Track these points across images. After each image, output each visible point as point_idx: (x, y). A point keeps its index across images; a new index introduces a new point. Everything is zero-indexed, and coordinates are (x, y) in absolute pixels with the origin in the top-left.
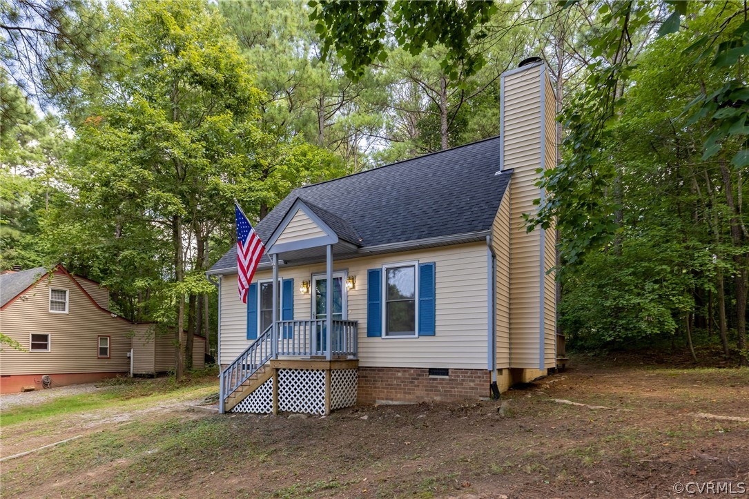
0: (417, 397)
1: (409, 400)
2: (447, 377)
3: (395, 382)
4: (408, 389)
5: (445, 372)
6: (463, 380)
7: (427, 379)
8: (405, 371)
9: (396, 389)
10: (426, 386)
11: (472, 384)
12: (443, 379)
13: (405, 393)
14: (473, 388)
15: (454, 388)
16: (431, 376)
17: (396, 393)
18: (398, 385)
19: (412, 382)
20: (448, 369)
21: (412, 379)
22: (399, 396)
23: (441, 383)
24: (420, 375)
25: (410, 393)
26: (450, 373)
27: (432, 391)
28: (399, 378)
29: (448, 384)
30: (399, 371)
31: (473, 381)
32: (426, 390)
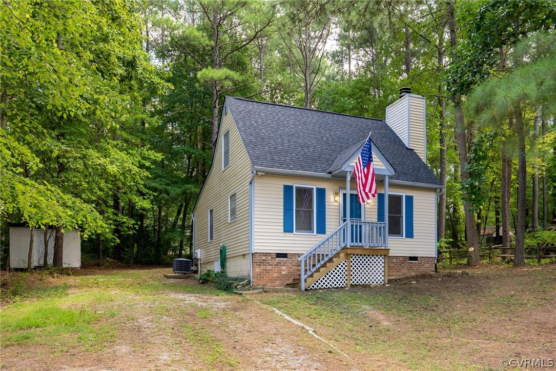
0: (403, 274)
1: (399, 276)
2: (417, 262)
3: (392, 265)
4: (399, 269)
5: (415, 258)
6: (424, 263)
7: (408, 263)
8: (397, 258)
9: (392, 269)
10: (407, 267)
11: (428, 265)
12: (416, 263)
13: (397, 271)
14: (428, 267)
15: (420, 267)
16: (410, 261)
17: (393, 271)
18: (394, 267)
19: (401, 265)
21: (401, 263)
22: (394, 273)
23: (415, 265)
24: (405, 261)
25: (399, 272)
26: (419, 259)
27: (410, 269)
28: (394, 263)
29: (418, 265)
30: (394, 259)
31: (429, 263)
32: (408, 269)
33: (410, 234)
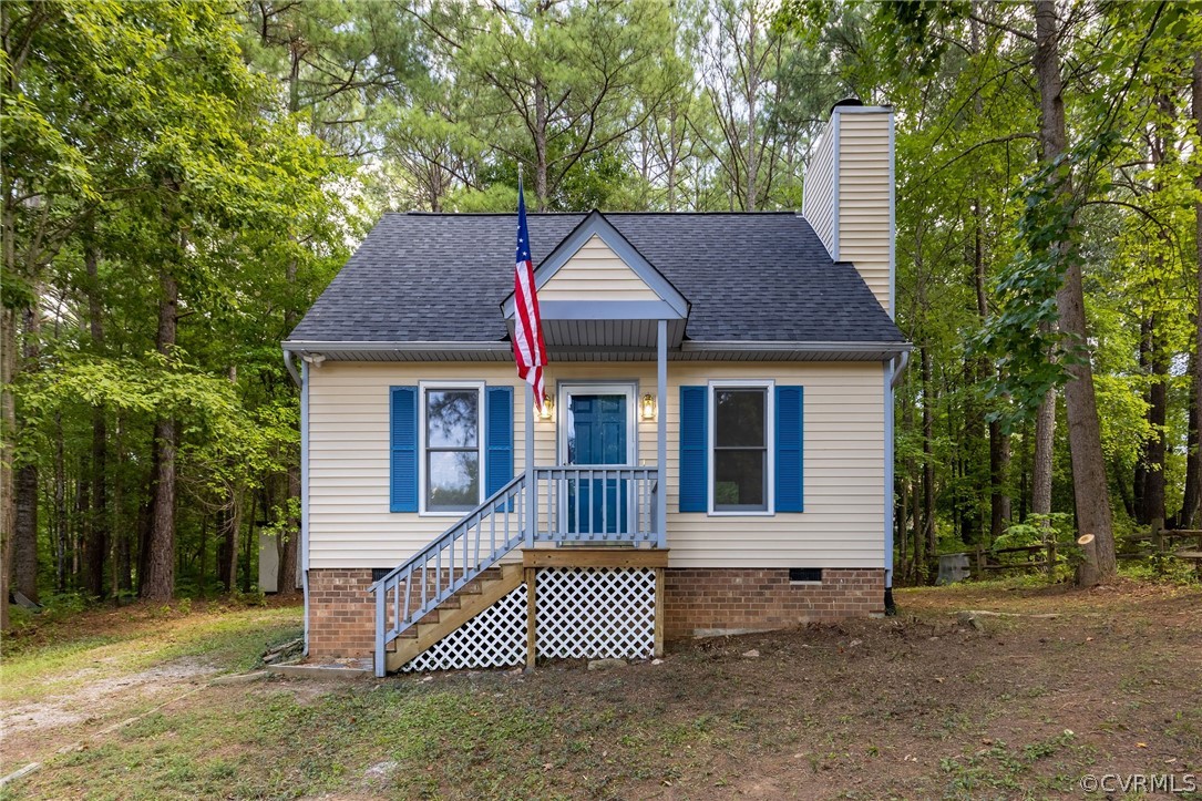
0: (770, 620)
1: (756, 625)
2: (819, 583)
3: (730, 595)
4: (754, 606)
5: (814, 574)
6: (845, 587)
7: (786, 587)
8: (748, 575)
9: (731, 607)
10: (784, 600)
11: (858, 593)
12: (813, 587)
13: (747, 613)
14: (860, 600)
15: (830, 600)
16: (792, 583)
17: (732, 613)
18: (735, 600)
19: (761, 594)
20: (820, 570)
21: (761, 587)
22: (736, 618)
23: (810, 594)
24: (774, 581)
25: (756, 613)
26: (824, 576)
27: (794, 607)
28: (737, 587)
29: (820, 594)
30: (737, 575)
31: (861, 588)
32: (785, 607)
33: (791, 500)
